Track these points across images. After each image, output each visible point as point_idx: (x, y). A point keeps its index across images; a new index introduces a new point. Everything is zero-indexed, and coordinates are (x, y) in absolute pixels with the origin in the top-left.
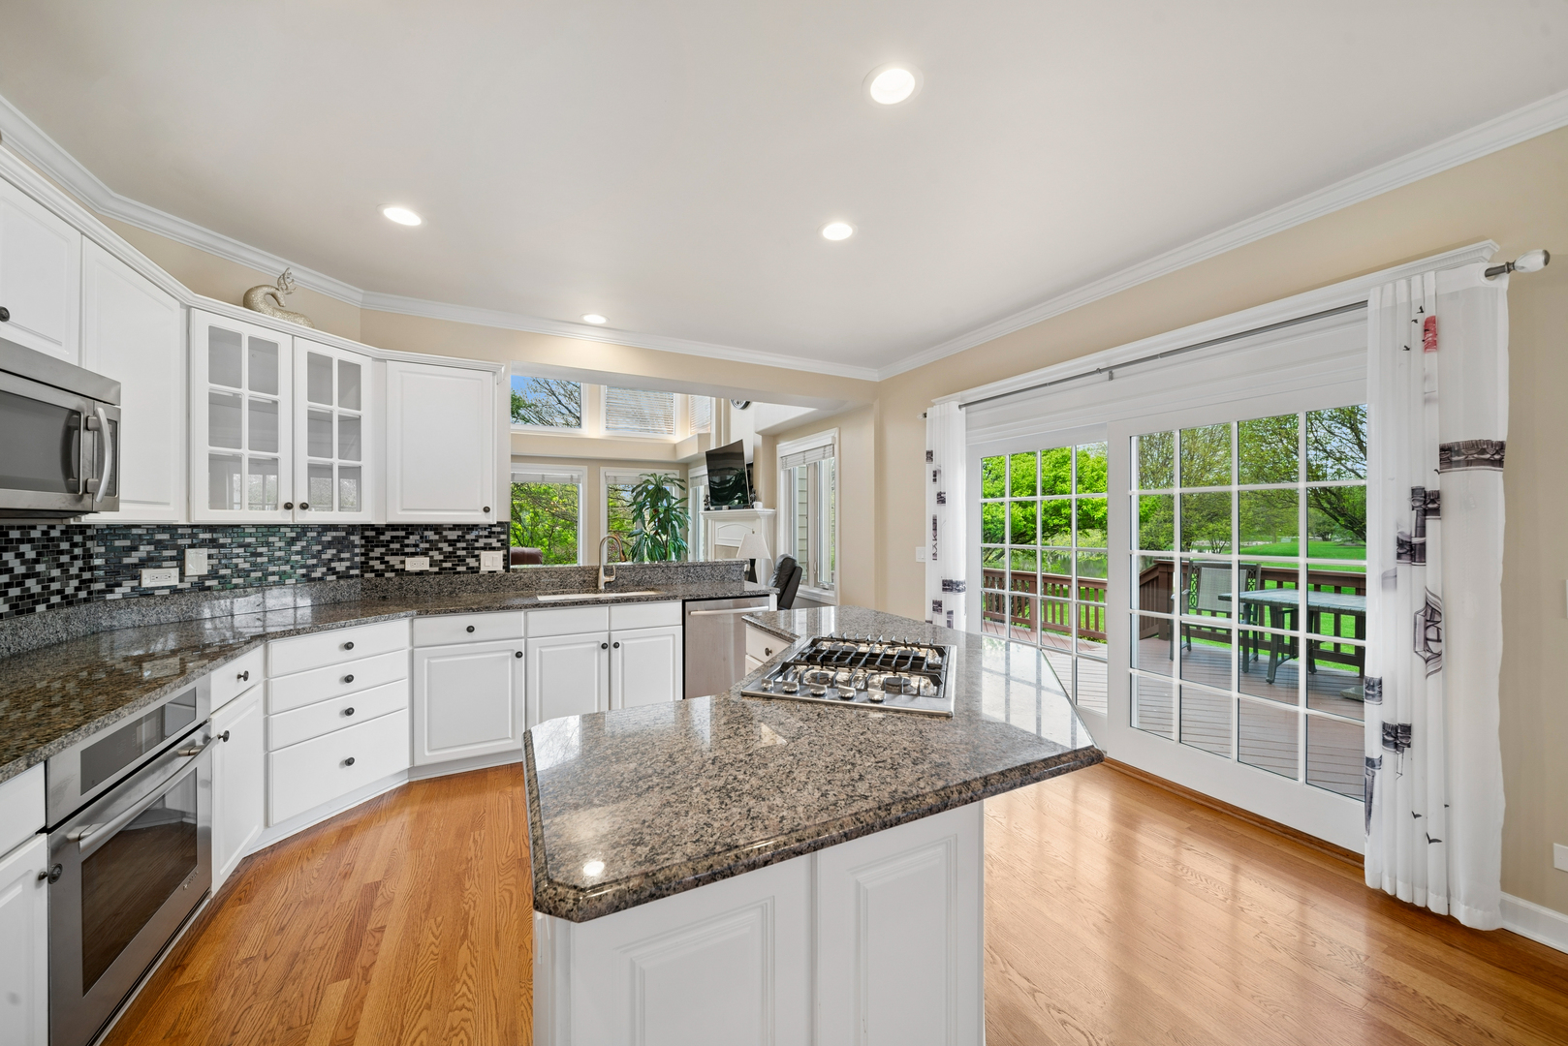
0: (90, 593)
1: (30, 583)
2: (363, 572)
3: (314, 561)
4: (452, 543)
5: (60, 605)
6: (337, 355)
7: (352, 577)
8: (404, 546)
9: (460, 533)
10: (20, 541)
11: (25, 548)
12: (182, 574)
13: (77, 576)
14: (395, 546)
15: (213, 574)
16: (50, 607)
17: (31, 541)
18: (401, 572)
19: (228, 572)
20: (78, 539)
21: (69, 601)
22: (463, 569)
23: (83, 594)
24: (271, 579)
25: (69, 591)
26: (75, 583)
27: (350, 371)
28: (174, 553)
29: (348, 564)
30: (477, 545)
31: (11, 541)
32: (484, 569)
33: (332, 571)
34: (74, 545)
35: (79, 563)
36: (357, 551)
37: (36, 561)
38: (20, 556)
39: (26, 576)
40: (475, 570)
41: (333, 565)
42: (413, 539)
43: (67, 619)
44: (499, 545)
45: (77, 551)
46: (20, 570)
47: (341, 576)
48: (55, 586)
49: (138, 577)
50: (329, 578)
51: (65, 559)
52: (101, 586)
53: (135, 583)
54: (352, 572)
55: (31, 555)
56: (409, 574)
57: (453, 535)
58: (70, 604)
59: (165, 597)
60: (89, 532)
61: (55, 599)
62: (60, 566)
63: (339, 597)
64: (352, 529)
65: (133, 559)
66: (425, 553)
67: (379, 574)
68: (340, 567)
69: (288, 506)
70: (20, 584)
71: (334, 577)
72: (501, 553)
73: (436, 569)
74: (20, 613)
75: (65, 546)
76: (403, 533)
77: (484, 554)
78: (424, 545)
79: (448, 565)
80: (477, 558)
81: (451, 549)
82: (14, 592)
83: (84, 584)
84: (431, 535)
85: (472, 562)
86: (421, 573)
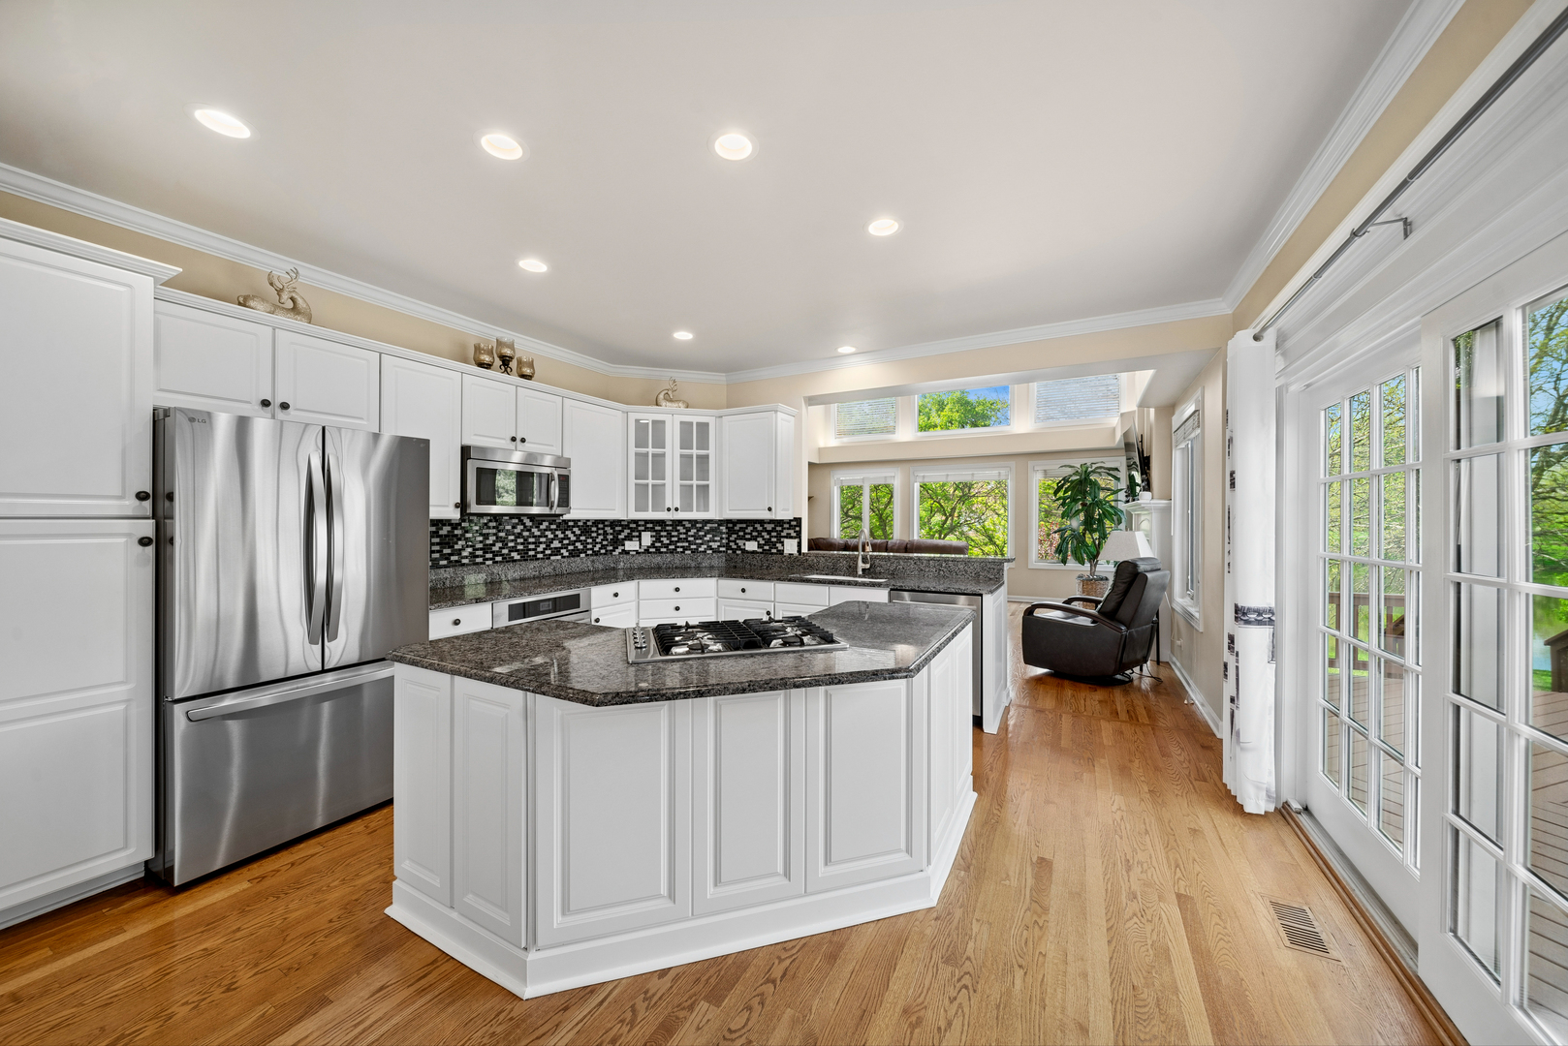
0: (607, 551)
1: (578, 544)
2: (727, 549)
3: (700, 541)
4: (769, 532)
5: (591, 555)
6: (695, 420)
7: (721, 552)
8: (745, 534)
9: (773, 526)
10: (573, 527)
11: (576, 529)
12: (640, 544)
13: (600, 543)
14: (741, 534)
15: (653, 546)
16: (587, 555)
17: (578, 526)
18: (744, 551)
19: (659, 544)
20: (601, 526)
21: (596, 554)
22: (774, 551)
23: (603, 551)
24: (679, 550)
25: (596, 549)
26: (599, 546)
27: (703, 427)
28: (637, 534)
29: (719, 544)
30: (783, 534)
31: (569, 526)
32: (786, 552)
33: (710, 548)
34: (598, 529)
35: (601, 537)
36: (724, 536)
37: (580, 535)
38: (573, 533)
39: (575, 541)
40: (781, 552)
41: (710, 544)
42: (750, 528)
43: (593, 561)
44: (795, 535)
45: (601, 532)
46: (573, 538)
47: (715, 551)
48: (589, 546)
49: (624, 545)
50: (708, 552)
51: (594, 535)
52: (611, 548)
53: (623, 548)
54: (721, 549)
55: (578, 532)
56: (748, 552)
57: (769, 527)
58: (596, 555)
59: (633, 556)
60: (606, 523)
61: (589, 552)
62: (592, 538)
63: (713, 563)
64: (721, 522)
65: (621, 537)
66: (754, 539)
67: (734, 551)
68: (714, 545)
69: (669, 510)
70: (574, 544)
71: (711, 552)
72: (796, 540)
73: (761, 550)
74: (573, 556)
75: (594, 529)
76: (744, 526)
77: (786, 541)
78: (755, 534)
79: (767, 548)
80: (782, 543)
81: (768, 537)
82: (571, 547)
83: (603, 547)
84: (757, 526)
85: (779, 545)
86: (754, 552)
